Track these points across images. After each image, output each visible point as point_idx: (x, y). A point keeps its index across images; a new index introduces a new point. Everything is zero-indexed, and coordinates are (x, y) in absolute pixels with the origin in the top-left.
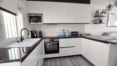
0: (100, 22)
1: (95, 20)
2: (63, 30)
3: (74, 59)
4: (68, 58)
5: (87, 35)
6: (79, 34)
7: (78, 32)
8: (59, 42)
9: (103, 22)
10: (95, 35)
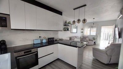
0: (68, 30)
1: (65, 28)
2: (40, 37)
3: (53, 64)
4: (48, 66)
5: (60, 40)
6: (55, 40)
7: (54, 38)
8: (37, 52)
9: (69, 30)
10: (66, 40)
